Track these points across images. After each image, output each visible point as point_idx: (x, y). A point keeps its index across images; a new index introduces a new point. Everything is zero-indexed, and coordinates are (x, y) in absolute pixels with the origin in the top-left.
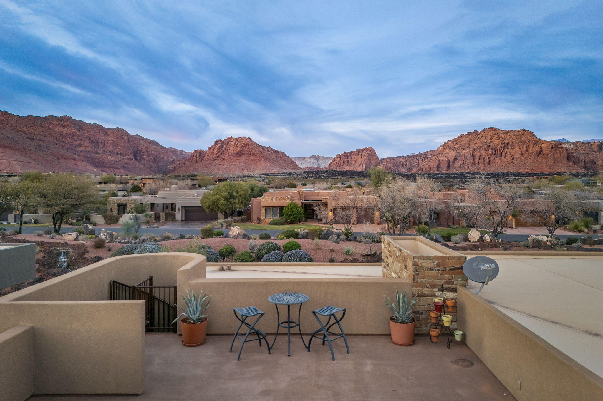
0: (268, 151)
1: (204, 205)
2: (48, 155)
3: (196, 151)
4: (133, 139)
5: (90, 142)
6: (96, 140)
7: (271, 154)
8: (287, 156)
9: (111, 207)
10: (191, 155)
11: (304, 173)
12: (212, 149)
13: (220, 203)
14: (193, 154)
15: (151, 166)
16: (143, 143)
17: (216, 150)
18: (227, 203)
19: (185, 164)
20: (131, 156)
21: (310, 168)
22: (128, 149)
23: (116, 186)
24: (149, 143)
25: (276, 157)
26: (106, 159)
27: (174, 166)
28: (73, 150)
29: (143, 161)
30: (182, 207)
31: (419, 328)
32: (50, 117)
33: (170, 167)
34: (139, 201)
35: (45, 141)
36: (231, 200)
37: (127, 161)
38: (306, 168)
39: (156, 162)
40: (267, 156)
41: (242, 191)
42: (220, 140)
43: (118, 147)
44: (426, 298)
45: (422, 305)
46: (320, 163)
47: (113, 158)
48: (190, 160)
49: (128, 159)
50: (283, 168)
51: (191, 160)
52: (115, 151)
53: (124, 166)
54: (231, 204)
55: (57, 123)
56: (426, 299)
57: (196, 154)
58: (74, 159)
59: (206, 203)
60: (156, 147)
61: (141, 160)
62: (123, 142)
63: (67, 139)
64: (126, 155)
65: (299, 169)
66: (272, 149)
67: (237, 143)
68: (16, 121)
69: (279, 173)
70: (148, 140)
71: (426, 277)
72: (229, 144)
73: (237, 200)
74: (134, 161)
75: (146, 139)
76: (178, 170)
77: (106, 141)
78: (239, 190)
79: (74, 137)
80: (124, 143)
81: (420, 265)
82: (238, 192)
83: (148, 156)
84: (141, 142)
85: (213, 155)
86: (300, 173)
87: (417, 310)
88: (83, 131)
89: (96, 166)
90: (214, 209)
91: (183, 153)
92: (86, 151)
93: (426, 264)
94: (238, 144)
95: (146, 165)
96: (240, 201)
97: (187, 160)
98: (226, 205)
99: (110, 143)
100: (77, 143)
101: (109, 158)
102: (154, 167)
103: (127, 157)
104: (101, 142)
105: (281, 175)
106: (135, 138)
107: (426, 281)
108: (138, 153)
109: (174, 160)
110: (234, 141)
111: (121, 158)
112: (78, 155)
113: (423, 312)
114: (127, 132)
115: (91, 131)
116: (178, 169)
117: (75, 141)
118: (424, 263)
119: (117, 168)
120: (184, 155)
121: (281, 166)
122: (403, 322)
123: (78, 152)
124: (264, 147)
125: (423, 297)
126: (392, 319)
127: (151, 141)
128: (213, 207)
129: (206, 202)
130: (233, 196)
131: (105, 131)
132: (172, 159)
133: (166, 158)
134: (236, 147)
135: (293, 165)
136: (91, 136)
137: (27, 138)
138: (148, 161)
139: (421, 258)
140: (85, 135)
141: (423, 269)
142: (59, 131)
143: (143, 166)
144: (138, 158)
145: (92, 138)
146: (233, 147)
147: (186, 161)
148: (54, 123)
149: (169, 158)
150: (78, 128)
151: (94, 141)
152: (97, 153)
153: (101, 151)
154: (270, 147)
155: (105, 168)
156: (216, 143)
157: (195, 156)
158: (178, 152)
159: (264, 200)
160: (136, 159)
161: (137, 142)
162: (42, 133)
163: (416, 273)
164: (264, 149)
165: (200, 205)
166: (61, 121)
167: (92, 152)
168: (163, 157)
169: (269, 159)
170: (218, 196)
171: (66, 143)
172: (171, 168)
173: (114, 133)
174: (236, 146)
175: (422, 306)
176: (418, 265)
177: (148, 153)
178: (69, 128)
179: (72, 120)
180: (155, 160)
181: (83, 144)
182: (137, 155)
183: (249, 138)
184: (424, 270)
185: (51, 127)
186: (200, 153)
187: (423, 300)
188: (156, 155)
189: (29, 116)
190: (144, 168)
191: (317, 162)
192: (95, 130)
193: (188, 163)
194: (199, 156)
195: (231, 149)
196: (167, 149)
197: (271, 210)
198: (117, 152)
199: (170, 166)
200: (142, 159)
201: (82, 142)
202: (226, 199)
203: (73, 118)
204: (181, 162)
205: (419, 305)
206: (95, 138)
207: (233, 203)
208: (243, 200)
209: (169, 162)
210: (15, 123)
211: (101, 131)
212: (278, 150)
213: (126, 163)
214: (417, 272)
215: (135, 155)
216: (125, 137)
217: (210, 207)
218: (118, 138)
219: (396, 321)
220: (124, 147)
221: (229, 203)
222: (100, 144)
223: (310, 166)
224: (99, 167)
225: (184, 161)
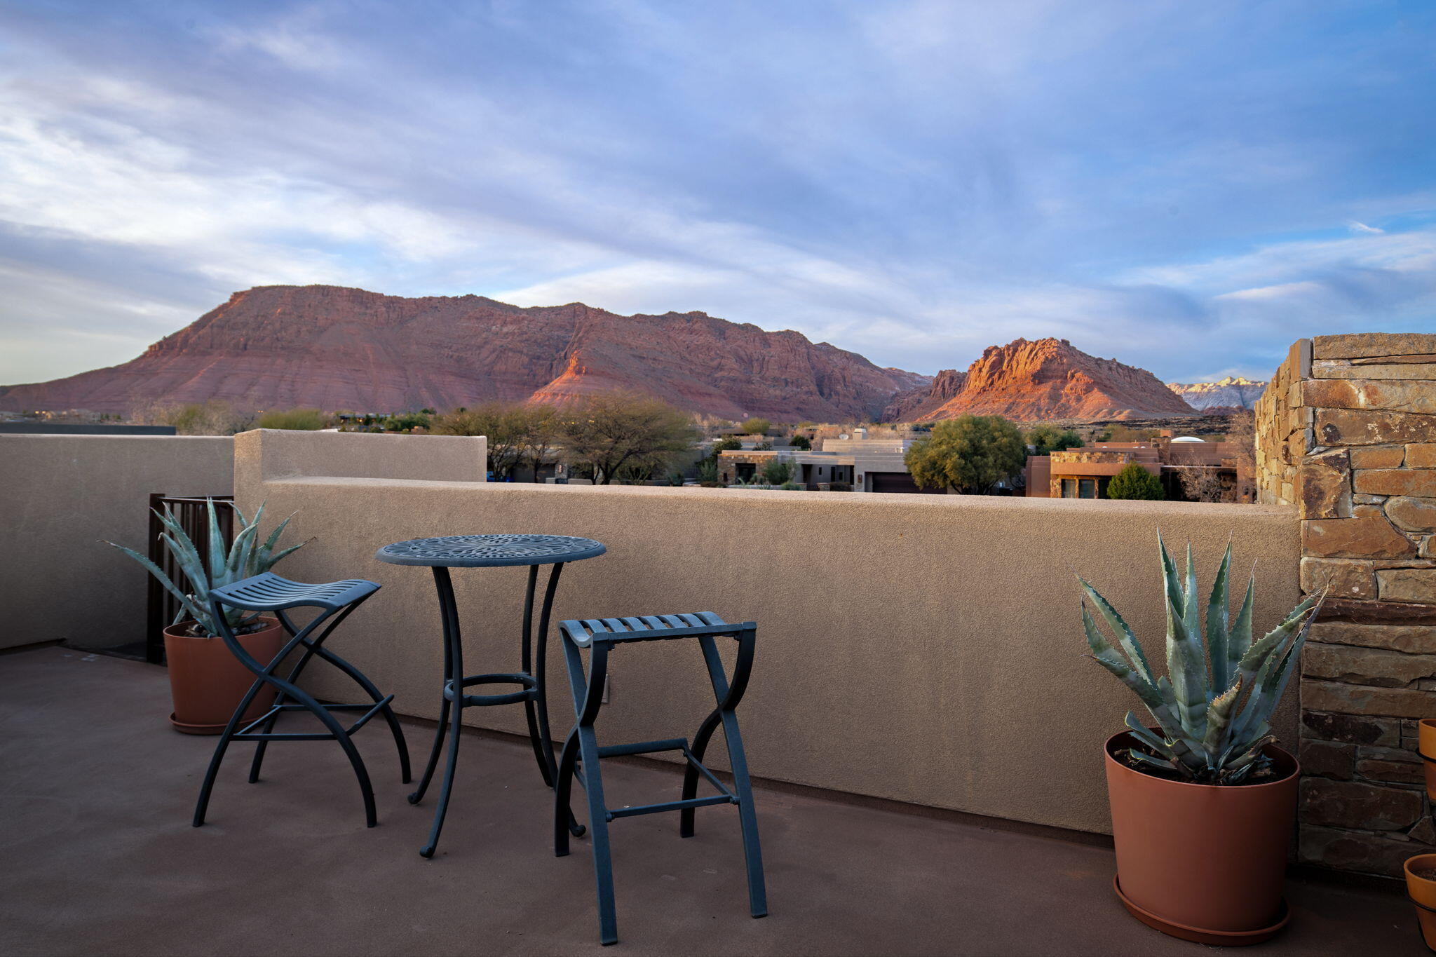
0: (1110, 369)
1: (912, 470)
2: (665, 388)
3: (942, 373)
4: (817, 353)
5: (736, 361)
6: (747, 355)
7: (1117, 376)
8: (1157, 381)
9: (723, 471)
10: (932, 383)
11: (1201, 420)
12: (977, 368)
13: (949, 464)
14: (937, 381)
15: (850, 407)
16: (835, 360)
17: (985, 370)
18: (966, 464)
19: (919, 401)
20: (813, 388)
21: (1219, 409)
22: (807, 372)
23: (764, 439)
24: (847, 358)
25: (1131, 383)
26: (766, 393)
27: (896, 406)
28: (708, 376)
29: (835, 398)
30: (867, 474)
31: (1347, 835)
32: (672, 315)
33: (889, 409)
34: (779, 459)
35: (662, 361)
36: (975, 457)
37: (804, 397)
38: (1210, 409)
39: (860, 399)
40: (1107, 382)
41: (1004, 436)
42: (996, 348)
43: (788, 370)
44: (1401, 629)
45: (1373, 673)
46: (1246, 396)
47: (778, 392)
48: (931, 392)
49: (807, 393)
50: (1146, 411)
51: (932, 394)
52: (783, 377)
53: (798, 409)
54: (976, 468)
55: (682, 326)
56: (1407, 638)
57: (942, 380)
58: (710, 395)
59: (916, 463)
60: (861, 367)
61: (831, 395)
62: (797, 357)
63: (698, 357)
64: (802, 385)
65: (1188, 413)
66: (1118, 364)
67: (1034, 353)
68: (616, 327)
69: (1135, 421)
70: (846, 352)
71: (1410, 486)
72: (1017, 355)
73: (991, 459)
74: (817, 397)
75: (841, 351)
76: (906, 415)
77: (766, 358)
78: (997, 434)
79: (709, 352)
80: (799, 361)
81: (1362, 400)
82: (994, 439)
83: (845, 385)
84: (831, 357)
85: (980, 382)
86: (1192, 421)
87: (1335, 706)
88: (724, 338)
89: (747, 408)
90: (936, 477)
91: (917, 378)
92: (729, 379)
93: (1411, 390)
94: (1036, 354)
95: (840, 405)
96: (999, 462)
97: (924, 393)
98: (963, 468)
99: (773, 362)
100: (715, 363)
101: (771, 391)
102: (856, 409)
103: (805, 389)
104: (757, 360)
105: (1140, 426)
106: (820, 350)
107: (1401, 510)
108: (826, 380)
109: (896, 395)
110: (1029, 348)
111: (792, 391)
112: (716, 386)
113: (1381, 724)
114: (805, 338)
115: (739, 339)
116: (904, 413)
117: (712, 360)
118: (1391, 382)
119: (786, 412)
120: (919, 382)
121: (1141, 405)
122: (1193, 771)
123: (716, 381)
124: (1100, 359)
125: (1380, 621)
126: (1120, 745)
127: (851, 354)
128: (931, 473)
129: (916, 461)
130: (982, 448)
131: (765, 338)
132: (894, 393)
133: (881, 390)
134: (1031, 363)
135: (1175, 401)
136: (740, 349)
137: (634, 356)
138: (845, 396)
139: (1372, 351)
140: (728, 348)
141: (1385, 428)
142: (684, 342)
143: (834, 408)
144: (826, 391)
145: (742, 353)
146: (1026, 363)
147: (923, 396)
148: (677, 327)
149: (888, 391)
150: (718, 334)
151: (745, 357)
152: (749, 382)
153: (756, 378)
154: (1114, 359)
155: (764, 411)
156: (987, 353)
157: (940, 384)
158: (905, 376)
159: (1057, 460)
160: (822, 394)
161: (824, 358)
162: (657, 347)
163: (1333, 453)
164: (1099, 365)
165: (904, 469)
166: (688, 321)
167: (741, 381)
168: (874, 388)
169: (1112, 388)
170: (944, 447)
171: (696, 364)
172: (890, 412)
173: (781, 341)
174: (1033, 359)
175: (1374, 682)
176: (1344, 402)
177: (844, 379)
178: (701, 335)
179: (707, 318)
180: (858, 395)
181: (726, 365)
182: (823, 384)
183: (1063, 341)
184: (1394, 436)
185: (671, 334)
186: (952, 379)
187: (1379, 640)
188: (861, 385)
189: (636, 316)
190: (838, 413)
191: (1238, 395)
192: (746, 337)
193: (925, 400)
194: (950, 384)
195: (1021, 366)
196: (883, 371)
197: (1077, 486)
198: (786, 379)
199: (889, 407)
200: (832, 393)
201: (723, 361)
202: (963, 455)
203: (709, 315)
204: (911, 398)
205: (1347, 678)
206: (746, 352)
207: (981, 466)
208: (1006, 459)
209: (887, 399)
210: (615, 329)
211: (757, 339)
212: (1136, 368)
213: (803, 402)
214: (1341, 452)
215: (820, 385)
216: (803, 350)
217: (926, 474)
218: (789, 351)
219: (1140, 757)
220: (800, 369)
221: (969, 465)
222: (755, 364)
223: (1220, 405)
224: (753, 410)
225: (917, 396)
